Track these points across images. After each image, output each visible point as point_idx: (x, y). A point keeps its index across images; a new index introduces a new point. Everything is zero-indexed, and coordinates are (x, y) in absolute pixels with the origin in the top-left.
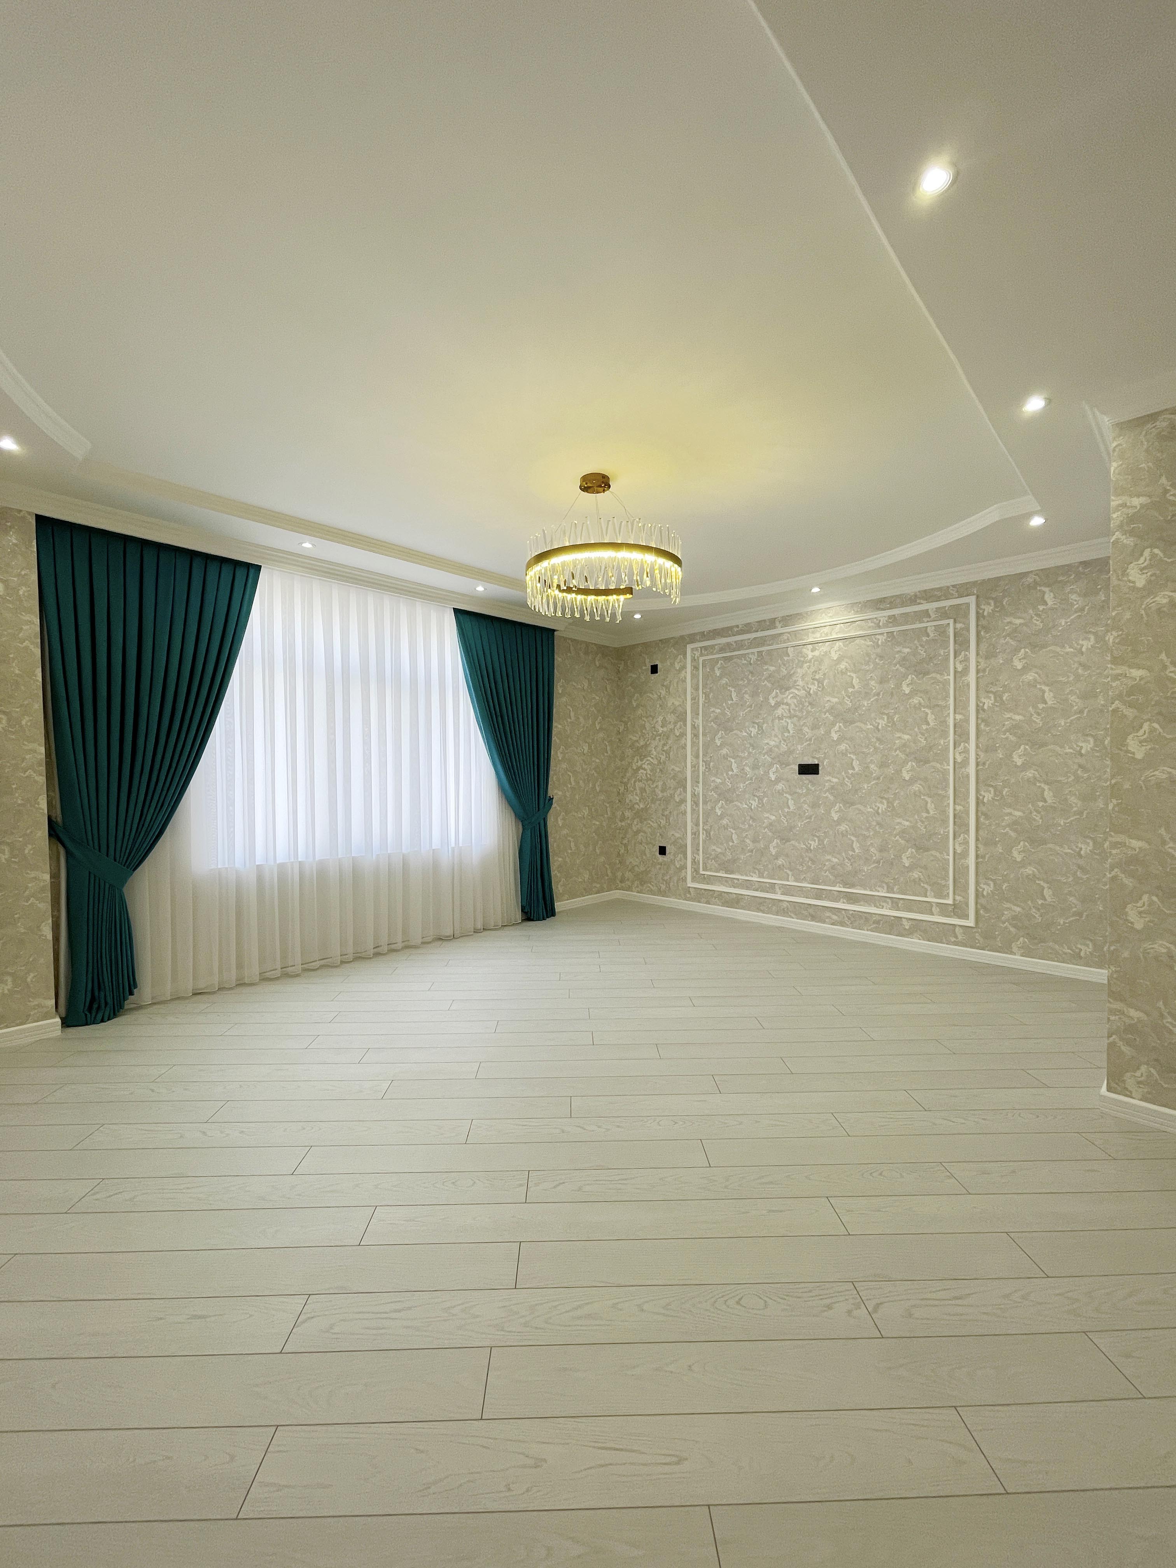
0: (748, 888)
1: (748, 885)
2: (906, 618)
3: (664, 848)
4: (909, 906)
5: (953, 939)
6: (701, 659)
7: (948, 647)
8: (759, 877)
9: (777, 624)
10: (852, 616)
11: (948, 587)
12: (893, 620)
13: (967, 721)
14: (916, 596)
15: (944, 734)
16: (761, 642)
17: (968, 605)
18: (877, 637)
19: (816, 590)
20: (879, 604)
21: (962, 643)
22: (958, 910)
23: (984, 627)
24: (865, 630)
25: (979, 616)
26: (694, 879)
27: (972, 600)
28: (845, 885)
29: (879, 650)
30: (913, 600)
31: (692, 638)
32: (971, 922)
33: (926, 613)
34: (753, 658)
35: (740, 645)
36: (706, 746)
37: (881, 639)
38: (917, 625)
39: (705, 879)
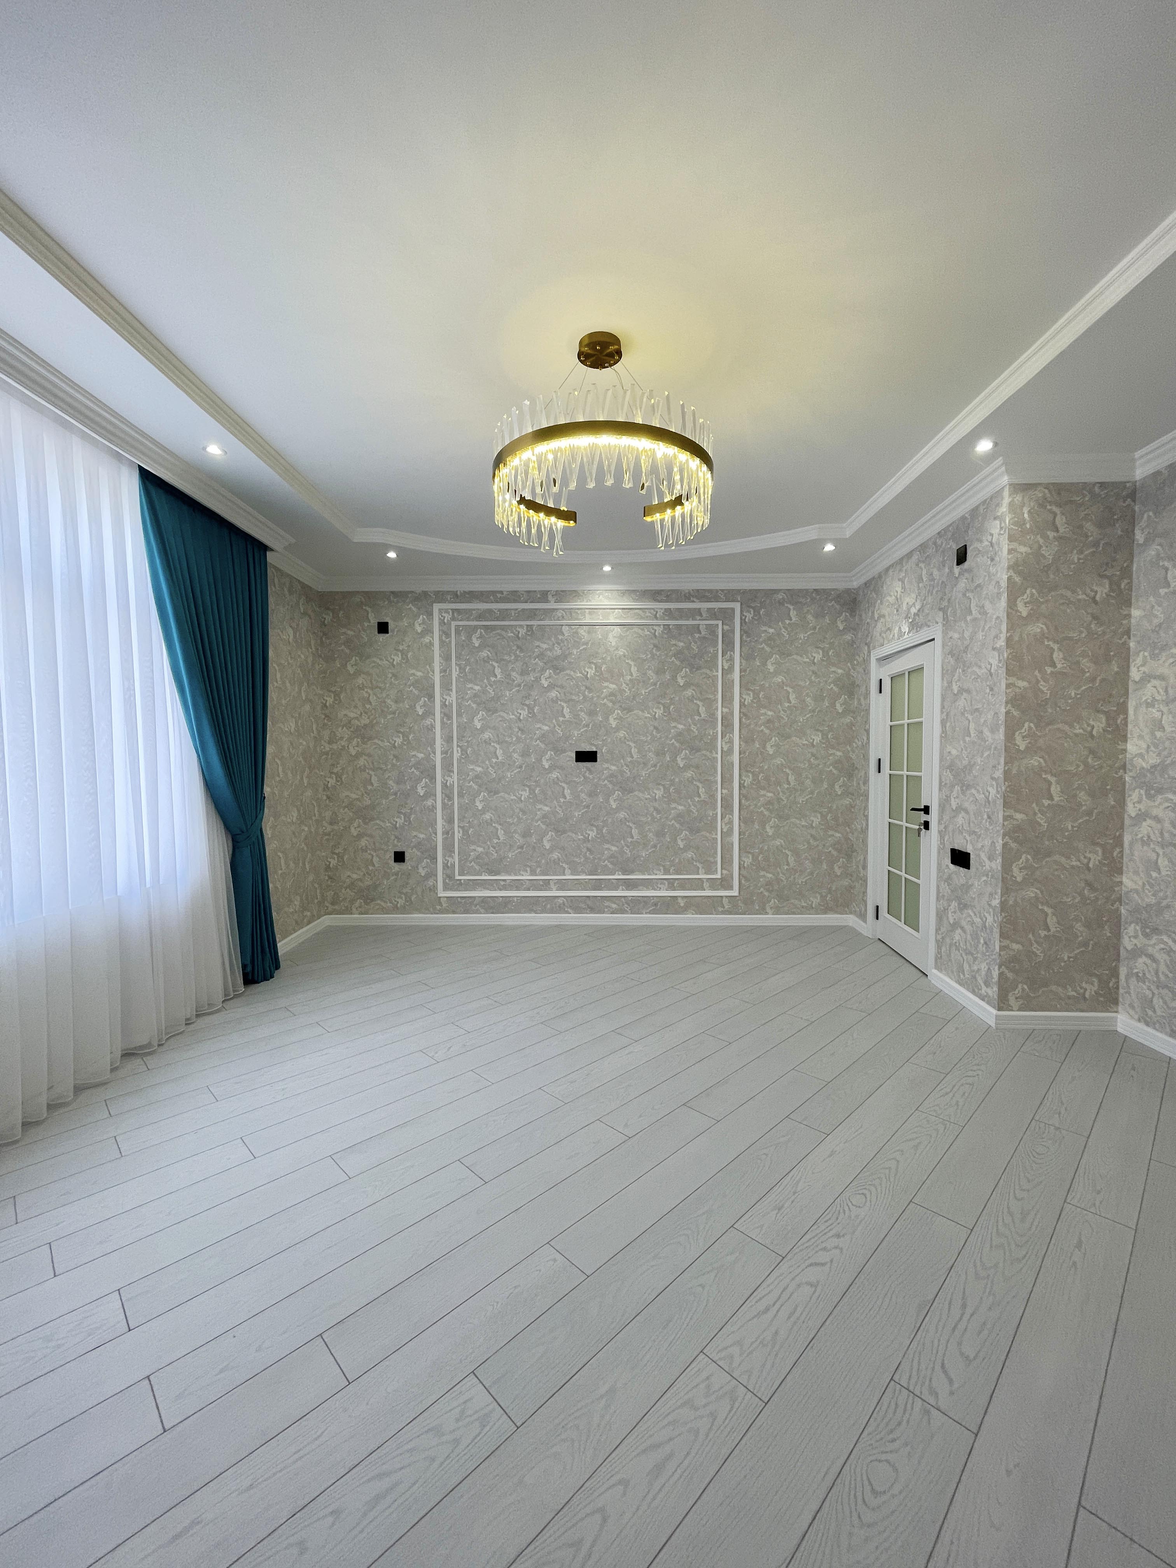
0: (518, 889)
1: (517, 885)
2: (681, 613)
4: (683, 885)
5: (720, 909)
6: (454, 624)
7: (716, 645)
8: (531, 875)
11: (717, 591)
12: (669, 613)
13: (732, 714)
14: (689, 593)
15: (714, 724)
17: (733, 610)
18: (655, 628)
19: (607, 568)
20: (656, 595)
21: (728, 644)
22: (725, 883)
23: (746, 632)
24: (642, 618)
25: (743, 621)
27: (737, 606)
28: (625, 872)
30: (688, 596)
31: (440, 597)
33: (699, 612)
34: (522, 632)
36: (462, 728)
38: (691, 622)
39: (460, 886)
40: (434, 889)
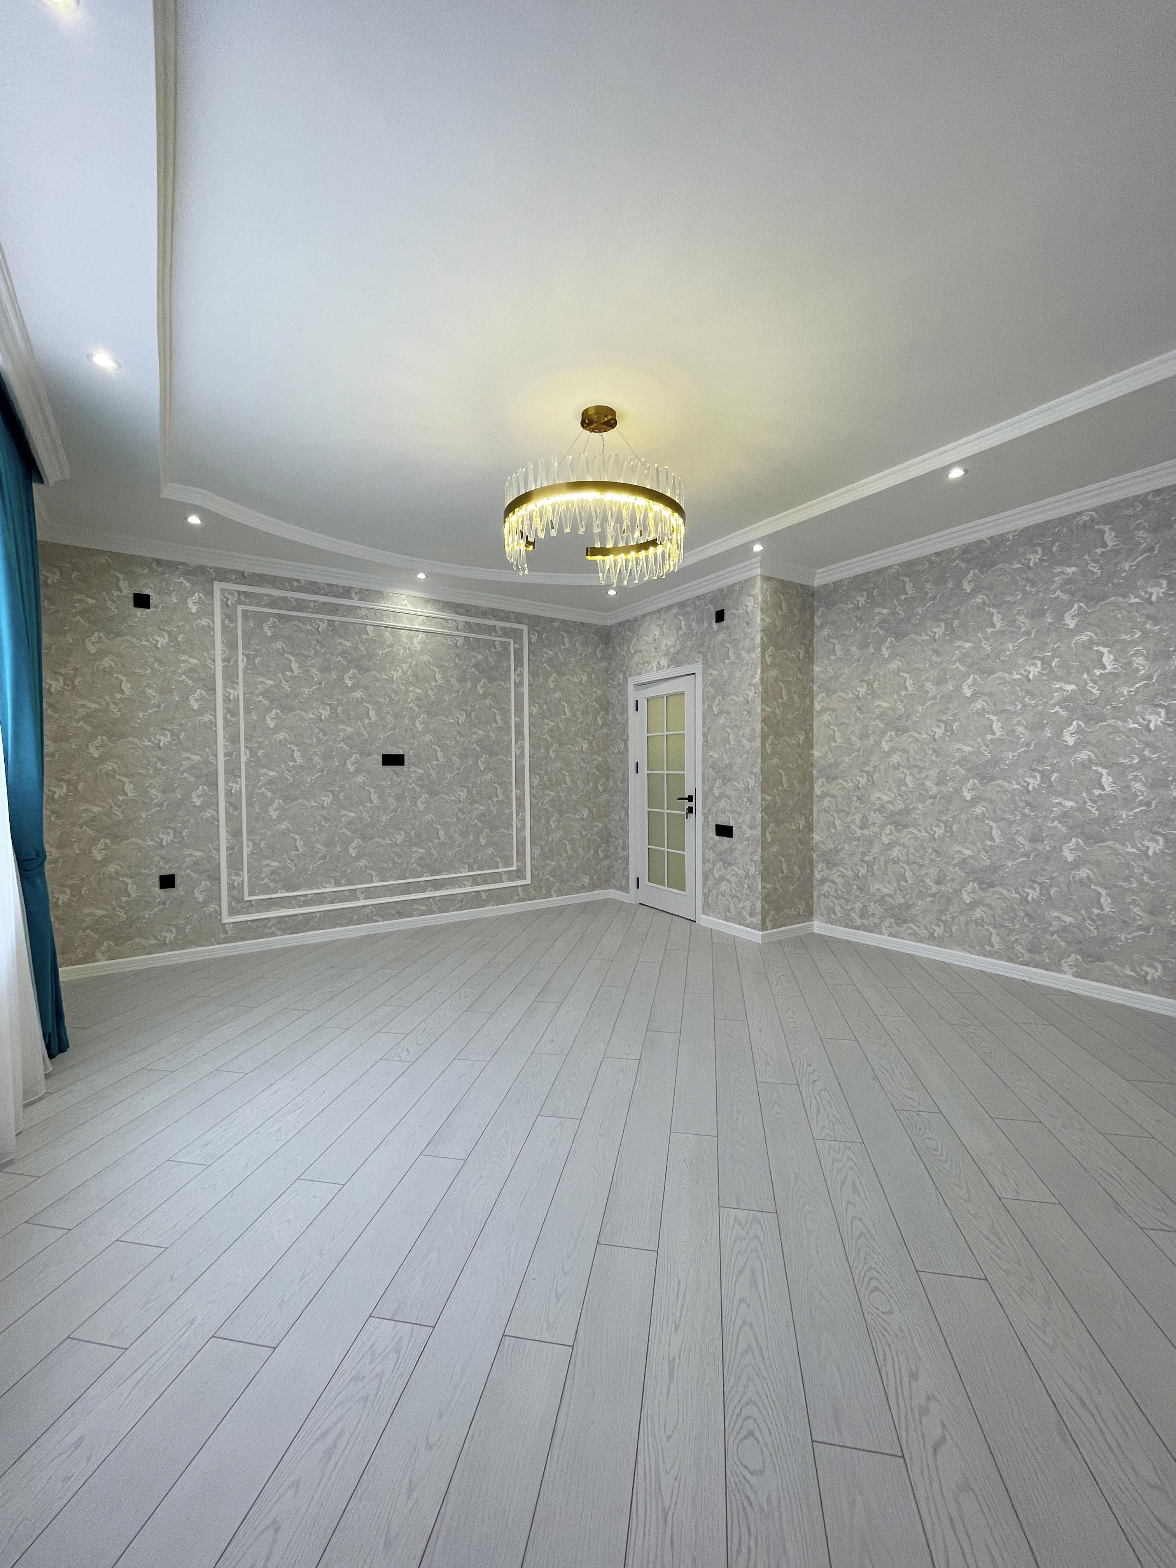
1: (320, 899)
2: (480, 629)
3: (172, 877)
4: (485, 879)
5: (517, 898)
6: (240, 608)
7: (508, 661)
8: (335, 886)
9: (353, 595)
11: (508, 612)
12: (469, 627)
13: (523, 723)
14: (486, 611)
15: (508, 731)
16: (335, 609)
17: (522, 630)
18: (456, 638)
19: (421, 576)
20: (458, 608)
21: (519, 662)
22: (519, 874)
23: (532, 652)
25: (530, 642)
26: (232, 912)
27: (525, 628)
28: (431, 873)
29: (458, 651)
30: (484, 613)
31: (223, 575)
32: (528, 881)
33: (494, 629)
36: (251, 727)
37: (460, 642)
38: (487, 637)
39: (250, 907)
40: (216, 915)
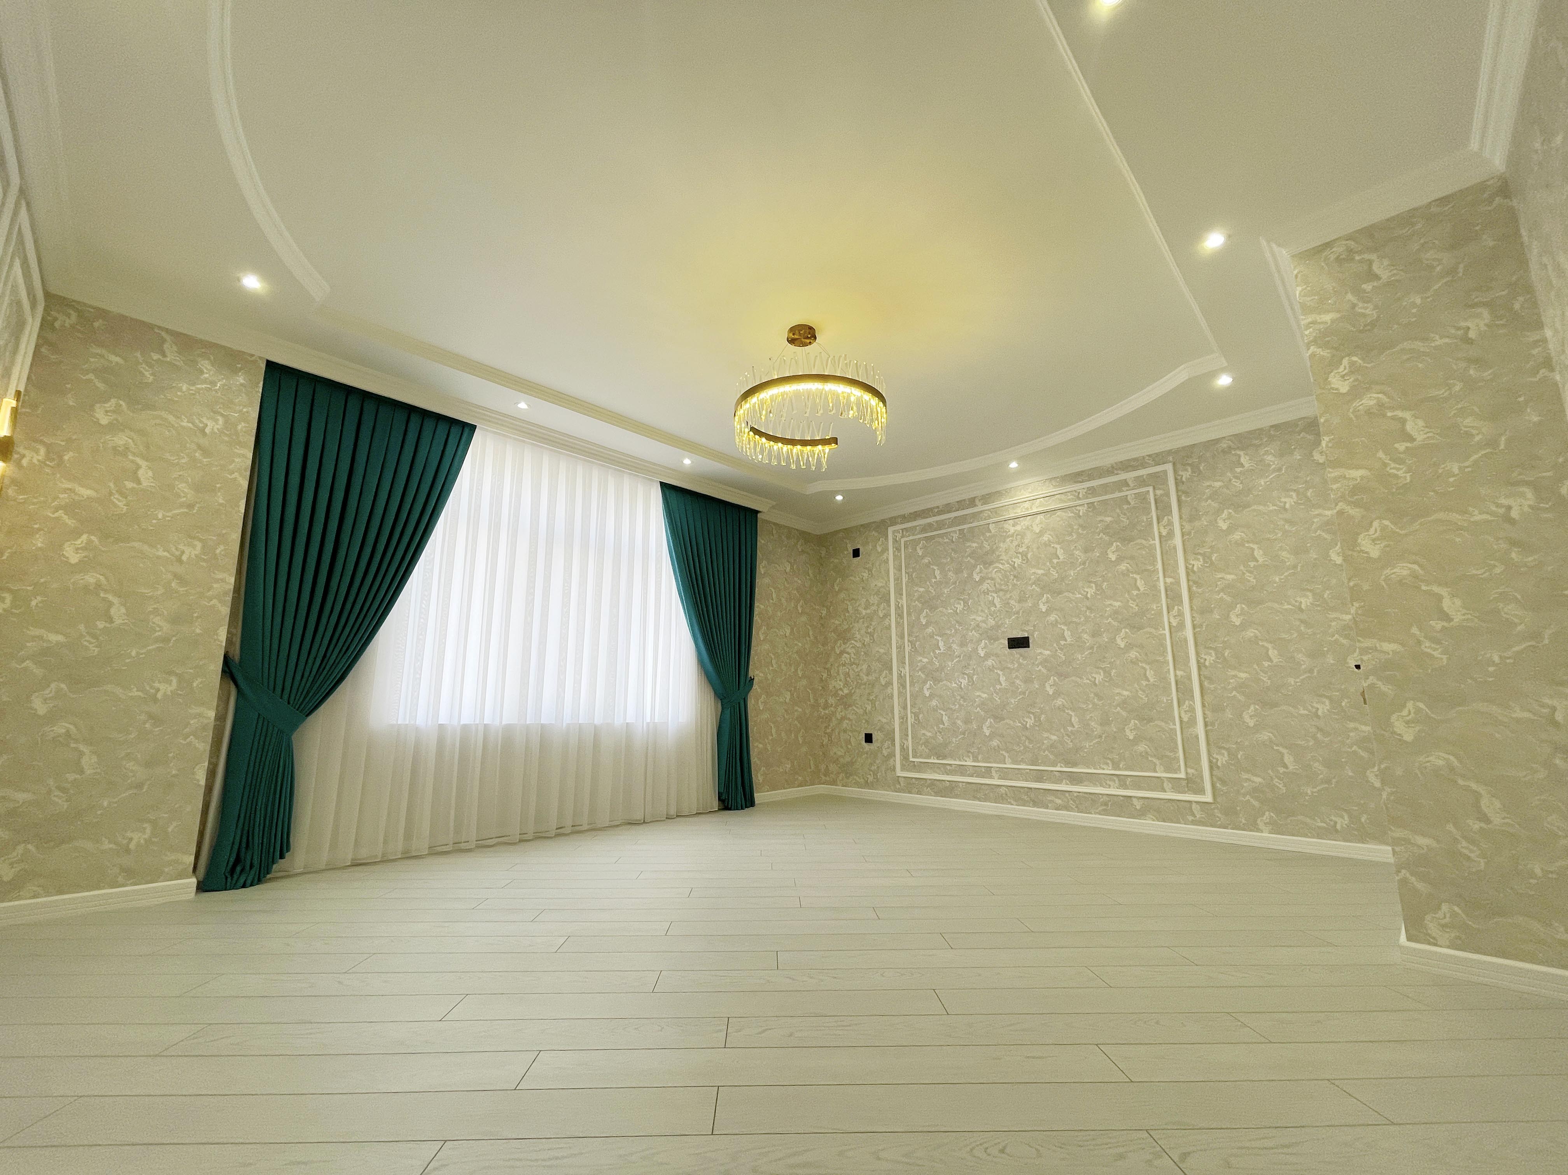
0: (962, 774)
1: (961, 770)
2: (1106, 489)
3: (871, 735)
4: (1138, 783)
5: (1190, 818)
6: (903, 540)
7: (1149, 513)
8: (974, 761)
9: (977, 501)
10: (1050, 489)
11: (1144, 457)
12: (1092, 491)
13: (1178, 583)
14: (1113, 467)
15: (1156, 598)
16: (962, 520)
17: (1165, 472)
18: (1078, 508)
19: (1014, 465)
20: (1077, 477)
21: (1164, 509)
22: (1192, 784)
23: (1184, 492)
24: (1065, 502)
25: (1178, 482)
26: (903, 768)
27: (1169, 467)
28: (1068, 763)
29: (1081, 521)
30: (1111, 470)
31: (893, 521)
32: (1208, 798)
33: (1125, 483)
34: (955, 536)
35: (941, 525)
36: (911, 626)
37: (1082, 510)
38: (1117, 495)
39: (915, 767)
40: (894, 769)
